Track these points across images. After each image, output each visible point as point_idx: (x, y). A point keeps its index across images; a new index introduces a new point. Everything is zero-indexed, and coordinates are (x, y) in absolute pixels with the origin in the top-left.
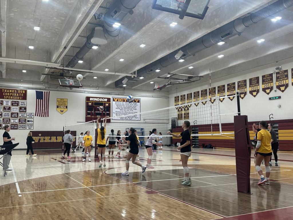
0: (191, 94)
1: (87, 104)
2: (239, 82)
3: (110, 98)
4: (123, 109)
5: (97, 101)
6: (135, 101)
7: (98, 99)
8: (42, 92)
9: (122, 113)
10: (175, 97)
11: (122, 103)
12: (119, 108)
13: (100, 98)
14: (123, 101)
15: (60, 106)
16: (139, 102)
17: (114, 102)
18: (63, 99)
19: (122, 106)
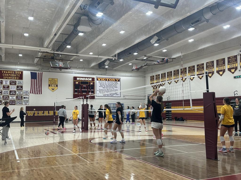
0: (165, 73)
1: (74, 83)
2: (207, 63)
3: (94, 78)
4: (106, 87)
5: (83, 80)
6: (116, 81)
7: (84, 78)
8: (35, 73)
9: (105, 90)
10: (151, 77)
11: (104, 82)
12: (102, 86)
13: (85, 78)
14: (105, 80)
15: (51, 85)
16: (119, 81)
17: (97, 81)
18: (54, 79)
19: (104, 85)
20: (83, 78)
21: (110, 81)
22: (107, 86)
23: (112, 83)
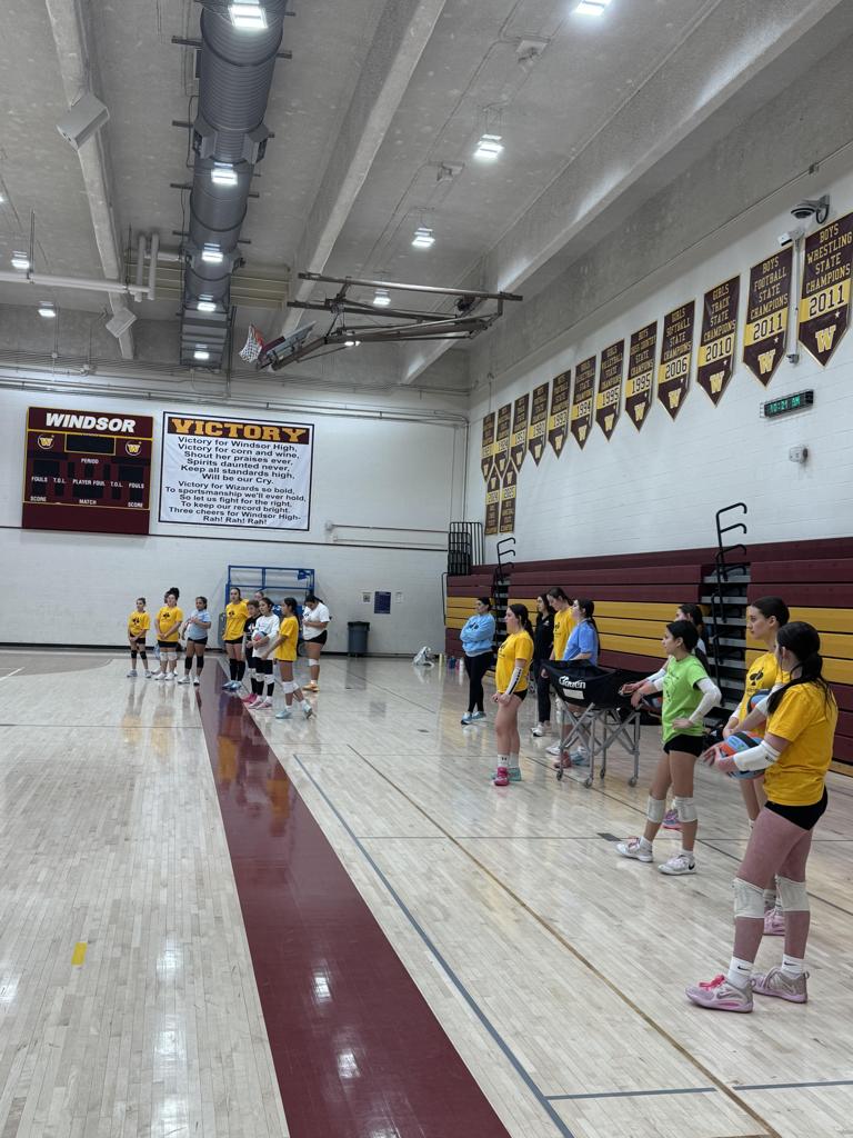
0: (527, 398)
1: (32, 439)
2: (670, 317)
3: (153, 418)
4: (221, 474)
5: (82, 430)
6: (285, 437)
7: (88, 418)
9: (214, 490)
10: (485, 421)
11: (213, 445)
12: (199, 466)
13: (97, 415)
14: (220, 433)
16: (304, 439)
17: (172, 439)
19: (214, 459)
20: (81, 418)
21: (250, 442)
22: (227, 468)
23: (260, 450)
